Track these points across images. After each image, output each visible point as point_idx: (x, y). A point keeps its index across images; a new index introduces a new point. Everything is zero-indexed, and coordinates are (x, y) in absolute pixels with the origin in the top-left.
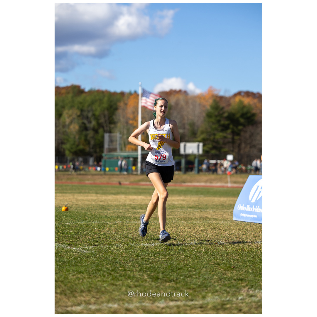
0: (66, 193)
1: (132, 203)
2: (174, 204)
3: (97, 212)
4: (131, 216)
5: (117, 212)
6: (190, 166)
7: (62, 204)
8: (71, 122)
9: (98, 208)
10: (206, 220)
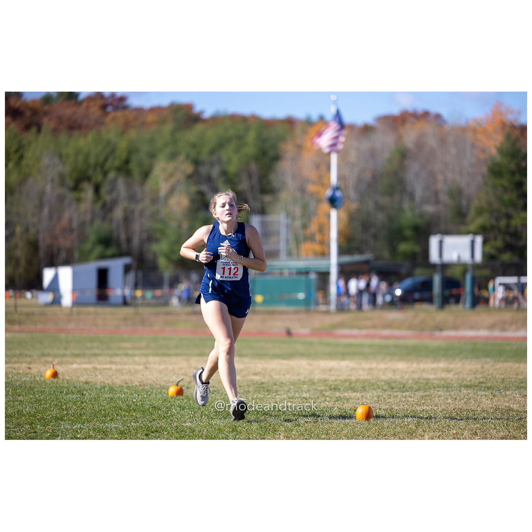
0: (168, 355)
1: (327, 377)
2: (427, 380)
6: (455, 291)
7: (165, 381)
8: (172, 191)
9: (251, 389)
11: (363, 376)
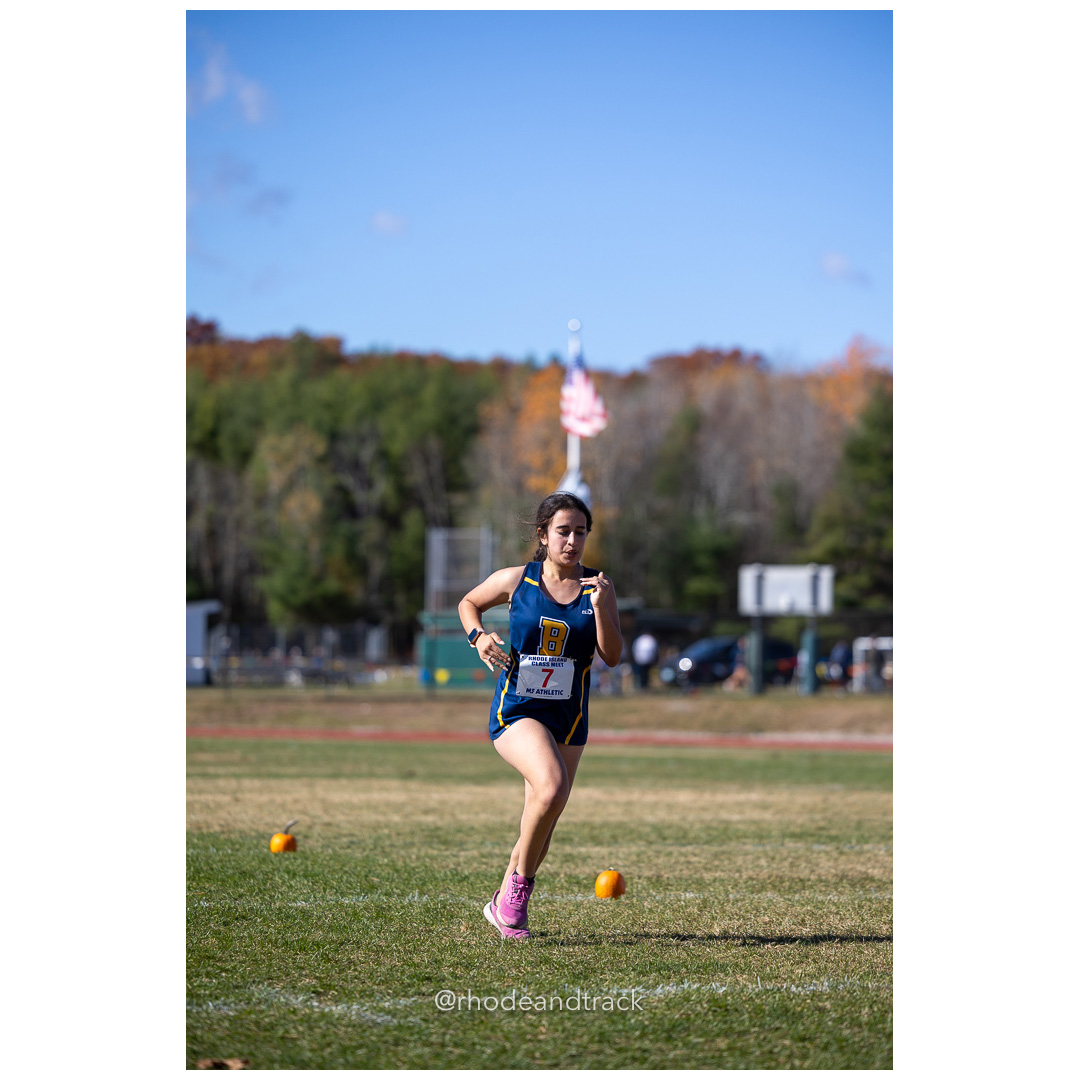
0: (277, 776)
2: (727, 823)
3: (414, 857)
4: (558, 874)
5: (497, 856)
6: (783, 664)
7: (267, 824)
8: (290, 486)
9: (416, 840)
10: (863, 886)
11: (616, 815)
